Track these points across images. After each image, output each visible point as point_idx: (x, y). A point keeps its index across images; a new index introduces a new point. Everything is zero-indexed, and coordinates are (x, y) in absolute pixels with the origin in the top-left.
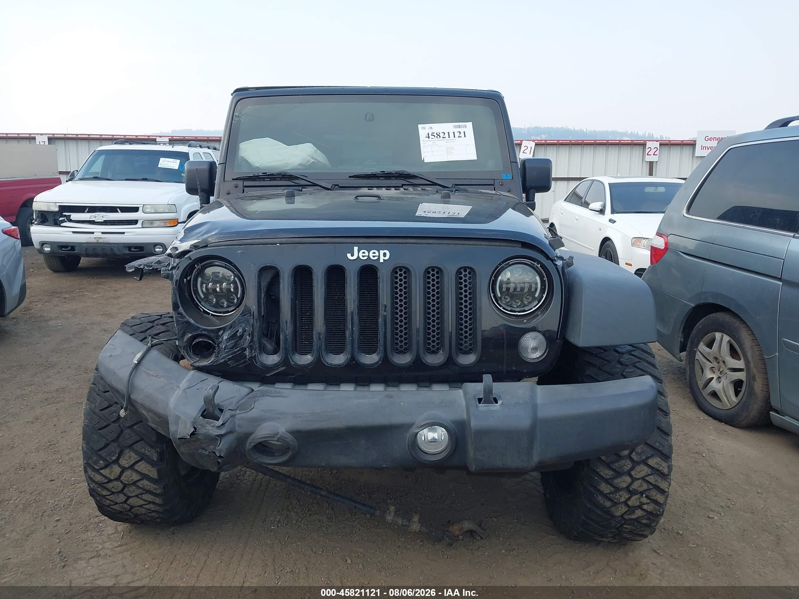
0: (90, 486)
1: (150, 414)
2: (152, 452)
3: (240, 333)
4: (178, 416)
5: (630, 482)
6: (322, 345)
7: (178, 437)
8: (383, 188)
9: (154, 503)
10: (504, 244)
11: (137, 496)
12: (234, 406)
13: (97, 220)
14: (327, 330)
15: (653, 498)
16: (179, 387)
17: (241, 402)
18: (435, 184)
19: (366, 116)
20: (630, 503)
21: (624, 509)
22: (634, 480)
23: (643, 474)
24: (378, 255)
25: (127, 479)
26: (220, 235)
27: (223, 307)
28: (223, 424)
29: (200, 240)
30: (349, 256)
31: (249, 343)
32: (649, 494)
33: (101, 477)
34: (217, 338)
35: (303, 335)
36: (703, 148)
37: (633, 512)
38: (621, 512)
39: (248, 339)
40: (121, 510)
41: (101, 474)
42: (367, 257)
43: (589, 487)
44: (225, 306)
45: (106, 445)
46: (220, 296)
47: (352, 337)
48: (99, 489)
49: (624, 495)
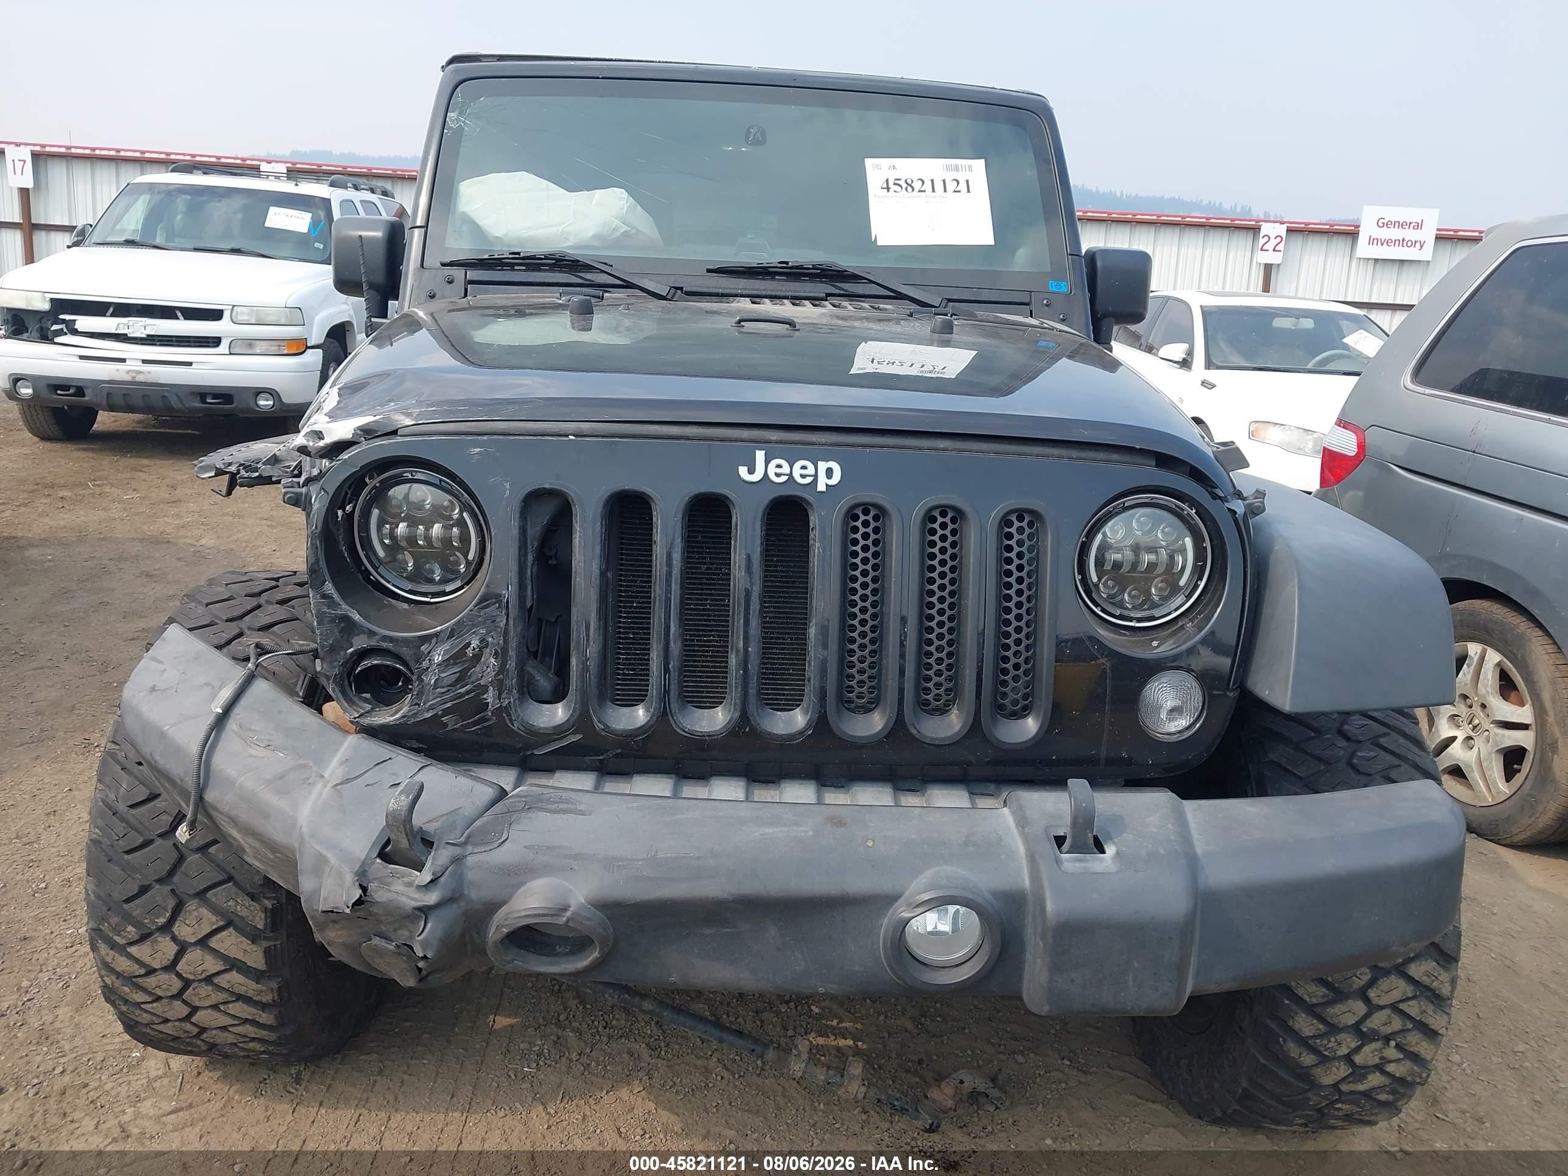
0: (103, 981)
1: (250, 840)
2: (252, 908)
3: (474, 649)
4: (321, 855)
5: (1363, 1013)
6: (672, 687)
7: (321, 908)
8: (786, 301)
9: (254, 1023)
10: (1115, 456)
11: (215, 1007)
12: (459, 834)
13: (134, 332)
14: (685, 650)
15: (1411, 1049)
16: (322, 776)
17: (477, 823)
18: (899, 296)
19: (748, 133)
20: (1358, 1059)
21: (1344, 1070)
22: (1373, 1008)
23: (1395, 996)
24: (813, 472)
25: (193, 970)
26: (429, 406)
27: (431, 581)
28: (432, 881)
29: (378, 417)
30: (743, 471)
31: (496, 675)
32: (1403, 1041)
33: (129, 963)
34: (418, 661)
35: (620, 653)
36: (1372, 241)
37: (1363, 1077)
38: (1335, 1077)
39: (494, 665)
40: (175, 1034)
41: (130, 956)
42: (787, 477)
43: (1268, 1021)
44: (437, 578)
45: (144, 890)
46: (425, 555)
47: (746, 670)
48: (126, 989)
49: (1348, 1042)
